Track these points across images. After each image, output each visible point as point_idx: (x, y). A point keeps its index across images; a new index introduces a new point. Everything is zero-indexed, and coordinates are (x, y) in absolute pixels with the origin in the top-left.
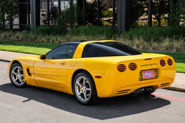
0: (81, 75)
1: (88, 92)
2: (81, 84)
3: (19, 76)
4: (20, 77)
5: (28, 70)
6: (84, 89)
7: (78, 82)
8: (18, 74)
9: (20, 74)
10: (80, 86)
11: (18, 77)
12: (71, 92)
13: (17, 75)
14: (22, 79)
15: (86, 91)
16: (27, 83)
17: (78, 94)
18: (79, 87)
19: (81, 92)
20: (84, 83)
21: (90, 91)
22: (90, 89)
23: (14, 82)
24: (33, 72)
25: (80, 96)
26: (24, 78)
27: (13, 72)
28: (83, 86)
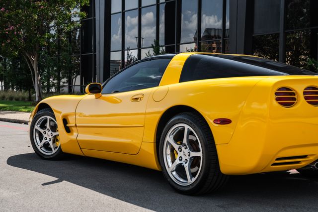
0: (179, 119)
1: (195, 162)
2: (179, 143)
3: (48, 135)
4: (51, 137)
5: (65, 121)
6: (185, 155)
7: (170, 139)
8: (47, 132)
9: (51, 132)
10: (176, 147)
11: (46, 139)
12: (153, 164)
13: (45, 133)
14: (54, 142)
15: (190, 159)
16: (64, 150)
17: (170, 166)
18: (173, 149)
19: (177, 162)
20: (185, 141)
21: (200, 157)
22: (200, 154)
23: (39, 148)
24: (74, 125)
25: (174, 173)
26: (57, 140)
27: (37, 127)
28: (183, 148)
